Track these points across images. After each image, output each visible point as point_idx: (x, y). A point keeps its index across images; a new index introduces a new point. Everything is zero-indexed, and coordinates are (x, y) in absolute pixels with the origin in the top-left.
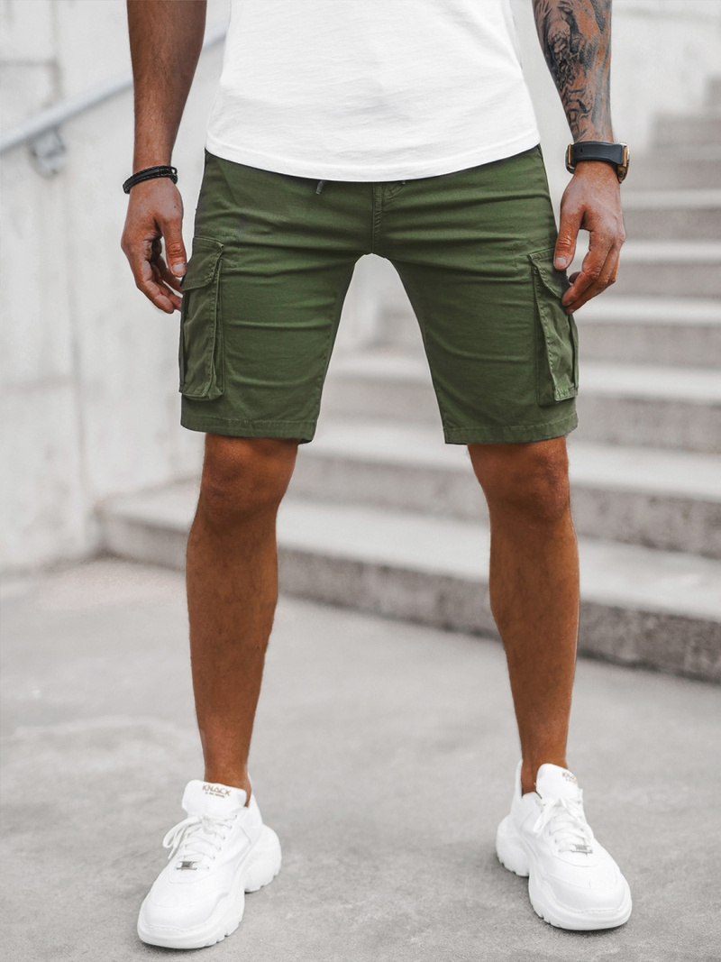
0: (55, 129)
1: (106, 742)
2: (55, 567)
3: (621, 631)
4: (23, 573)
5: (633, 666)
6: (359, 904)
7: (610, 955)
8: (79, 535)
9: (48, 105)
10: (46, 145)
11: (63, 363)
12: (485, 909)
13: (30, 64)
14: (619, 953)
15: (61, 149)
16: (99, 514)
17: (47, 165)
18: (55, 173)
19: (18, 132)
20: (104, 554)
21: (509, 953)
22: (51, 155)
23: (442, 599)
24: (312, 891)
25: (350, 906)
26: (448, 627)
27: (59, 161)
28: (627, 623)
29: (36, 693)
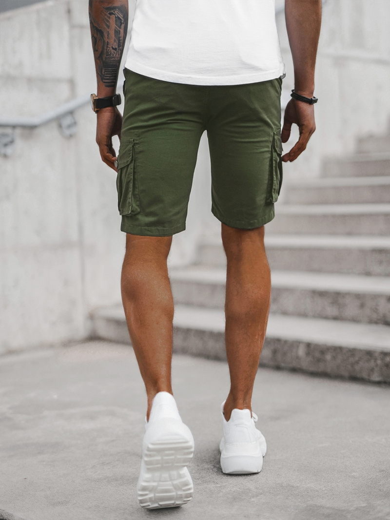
0: (71, 113)
1: (92, 417)
2: (68, 343)
3: (372, 363)
4: (51, 346)
5: (378, 383)
6: (224, 484)
7: (361, 507)
8: (81, 328)
9: (68, 101)
10: (67, 121)
11: (74, 236)
12: (293, 487)
13: (59, 81)
14: (366, 506)
15: (75, 123)
16: (91, 317)
17: (67, 132)
18: (71, 136)
19: (51, 113)
20: (94, 338)
21: (305, 506)
22: (69, 126)
23: (275, 352)
24: (198, 479)
25: (219, 485)
26: (278, 368)
27: (73, 130)
28: (376, 360)
29: (55, 397)
